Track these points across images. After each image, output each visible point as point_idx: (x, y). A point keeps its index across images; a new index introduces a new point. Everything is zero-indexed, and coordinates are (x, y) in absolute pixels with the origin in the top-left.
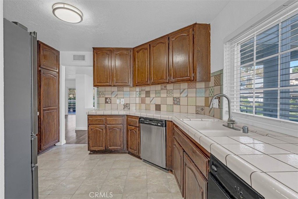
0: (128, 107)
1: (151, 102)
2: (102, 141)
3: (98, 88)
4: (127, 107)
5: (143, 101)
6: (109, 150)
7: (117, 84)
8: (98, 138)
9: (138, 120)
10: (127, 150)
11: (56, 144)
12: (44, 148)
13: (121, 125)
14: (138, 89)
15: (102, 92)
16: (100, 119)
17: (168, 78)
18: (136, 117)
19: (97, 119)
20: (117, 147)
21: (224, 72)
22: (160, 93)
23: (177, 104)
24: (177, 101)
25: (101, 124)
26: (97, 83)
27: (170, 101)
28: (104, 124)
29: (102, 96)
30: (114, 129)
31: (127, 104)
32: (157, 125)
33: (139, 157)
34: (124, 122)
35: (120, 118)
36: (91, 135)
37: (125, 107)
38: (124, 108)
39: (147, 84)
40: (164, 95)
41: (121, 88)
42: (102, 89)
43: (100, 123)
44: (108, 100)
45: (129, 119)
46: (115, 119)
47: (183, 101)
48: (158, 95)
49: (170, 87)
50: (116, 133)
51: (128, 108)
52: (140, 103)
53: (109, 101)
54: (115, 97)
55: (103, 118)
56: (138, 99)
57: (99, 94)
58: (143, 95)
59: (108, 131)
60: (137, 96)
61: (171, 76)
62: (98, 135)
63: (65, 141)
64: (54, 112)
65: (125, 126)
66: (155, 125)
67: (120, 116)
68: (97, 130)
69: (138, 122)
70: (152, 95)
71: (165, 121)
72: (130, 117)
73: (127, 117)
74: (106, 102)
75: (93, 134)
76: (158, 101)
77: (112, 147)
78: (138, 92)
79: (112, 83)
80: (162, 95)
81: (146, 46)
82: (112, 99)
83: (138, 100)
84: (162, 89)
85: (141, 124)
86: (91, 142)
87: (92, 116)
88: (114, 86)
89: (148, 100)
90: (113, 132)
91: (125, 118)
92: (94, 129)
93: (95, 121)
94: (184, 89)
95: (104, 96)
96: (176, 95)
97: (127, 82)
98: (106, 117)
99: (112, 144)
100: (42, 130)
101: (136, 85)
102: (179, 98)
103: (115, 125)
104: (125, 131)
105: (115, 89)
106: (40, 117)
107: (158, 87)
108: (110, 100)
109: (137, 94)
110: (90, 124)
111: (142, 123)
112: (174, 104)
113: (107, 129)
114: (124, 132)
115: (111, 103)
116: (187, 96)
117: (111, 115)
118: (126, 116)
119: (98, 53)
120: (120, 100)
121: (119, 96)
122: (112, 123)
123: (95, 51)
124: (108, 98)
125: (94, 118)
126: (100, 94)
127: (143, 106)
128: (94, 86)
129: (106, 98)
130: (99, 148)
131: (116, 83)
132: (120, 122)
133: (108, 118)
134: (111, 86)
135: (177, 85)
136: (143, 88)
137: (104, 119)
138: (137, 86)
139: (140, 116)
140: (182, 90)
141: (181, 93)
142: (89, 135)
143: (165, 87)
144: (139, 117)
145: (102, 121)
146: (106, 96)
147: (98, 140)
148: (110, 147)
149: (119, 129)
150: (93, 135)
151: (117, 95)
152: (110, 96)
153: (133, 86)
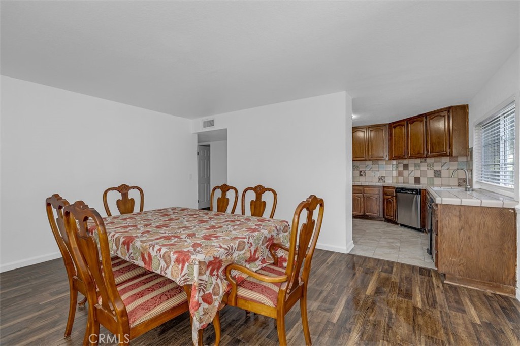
1: (409, 175)
3: (356, 162)
5: (400, 174)
6: (367, 216)
8: (356, 205)
9: (394, 190)
10: (384, 217)
13: (378, 195)
14: (394, 162)
15: (356, 166)
16: (358, 189)
17: (425, 153)
18: (392, 188)
19: (355, 189)
20: (374, 214)
21: (474, 150)
22: (419, 166)
23: (438, 177)
24: (438, 174)
27: (430, 174)
28: (362, 194)
29: (356, 169)
30: (371, 198)
31: (382, 177)
32: (413, 193)
33: (396, 223)
34: (380, 192)
35: (377, 189)
37: (380, 179)
38: (379, 181)
39: (404, 157)
40: (424, 167)
41: (376, 162)
42: (358, 163)
43: (358, 192)
44: (362, 173)
45: (385, 189)
46: (372, 189)
47: (445, 173)
48: (418, 168)
49: (429, 160)
50: (373, 201)
51: (383, 181)
52: (397, 176)
54: (369, 170)
55: (361, 188)
57: (354, 168)
58: (401, 168)
59: (365, 199)
60: (394, 169)
61: (428, 151)
62: (357, 202)
65: (382, 196)
66: (411, 193)
67: (377, 187)
68: (355, 198)
69: (394, 192)
70: (411, 168)
71: (420, 189)
73: (383, 188)
74: (361, 175)
76: (418, 174)
77: (369, 214)
78: (395, 165)
79: (367, 158)
80: (422, 168)
81: (403, 123)
82: (366, 172)
83: (395, 173)
84: (422, 162)
85: (398, 194)
88: (370, 160)
89: (406, 173)
90: (370, 201)
91: (381, 189)
94: (446, 163)
95: (358, 169)
96: (437, 168)
97: (382, 156)
98: (363, 187)
99: (368, 211)
101: (391, 158)
102: (440, 171)
103: (371, 195)
104: (381, 200)
105: (370, 162)
107: (418, 161)
108: (364, 173)
109: (393, 167)
111: (398, 192)
112: (435, 176)
113: (364, 197)
115: (365, 176)
116: (448, 169)
117: (368, 186)
120: (375, 173)
121: (373, 169)
122: (368, 193)
127: (401, 179)
129: (361, 172)
131: (371, 157)
132: (377, 192)
133: (365, 188)
134: (366, 160)
135: (438, 159)
136: (401, 161)
138: (393, 159)
139: (396, 186)
140: (443, 163)
141: (442, 166)
143: (425, 160)
145: (360, 190)
146: (361, 170)
148: (367, 214)
149: (376, 198)
151: (371, 168)
152: (364, 170)
153: (390, 159)
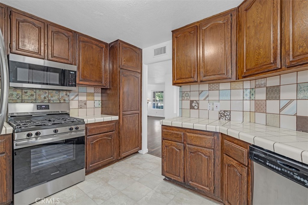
0: (227, 116)
1: (281, 110)
2: (180, 168)
3: (181, 86)
4: (225, 116)
5: (260, 107)
6: (190, 185)
7: (207, 78)
8: (174, 161)
11: (139, 151)
12: (124, 155)
13: (211, 150)
14: (247, 85)
15: (186, 92)
16: (176, 134)
18: (244, 144)
19: (172, 133)
20: (203, 185)
25: (179, 141)
26: (177, 79)
28: (183, 143)
29: (186, 98)
30: (198, 154)
31: (224, 111)
34: (216, 145)
35: (209, 137)
36: (165, 155)
37: (221, 116)
38: (219, 119)
39: (272, 68)
41: (215, 86)
42: (186, 88)
43: (176, 139)
44: (193, 105)
45: (225, 141)
46: (200, 137)
50: (202, 161)
51: (227, 119)
52: (253, 110)
53: (195, 106)
54: (205, 100)
56: (247, 103)
57: (182, 95)
58: (261, 95)
59: (188, 154)
60: (247, 97)
62: (175, 157)
63: (148, 149)
64: (135, 116)
65: (219, 153)
67: (209, 133)
68: (173, 149)
69: (246, 155)
70: (286, 95)
72: (228, 138)
73: (222, 137)
74: (192, 107)
75: (167, 153)
77: (194, 183)
78: (249, 90)
79: (198, 78)
82: (200, 102)
83: (248, 105)
85: (255, 163)
86: (165, 164)
87: (167, 128)
88: (202, 82)
89: (273, 106)
90: (196, 159)
91: (218, 138)
92: (169, 148)
93: (170, 135)
95: (188, 98)
97: (224, 73)
98: (185, 131)
99: (194, 177)
100: (121, 135)
101: (242, 76)
103: (199, 148)
104: (218, 162)
105: (205, 86)
106: (120, 122)
108: (197, 105)
109: (245, 94)
110: (165, 138)
113: (186, 150)
114: (216, 165)
115: (198, 108)
117: (193, 129)
118: (220, 135)
119: (178, 36)
120: (213, 104)
121: (210, 98)
122: (194, 143)
123: (174, 34)
124: (195, 102)
125: (170, 131)
126: (184, 95)
127: (261, 117)
128: (174, 84)
129: (192, 102)
130: (175, 178)
131: (205, 76)
132: (208, 145)
133: (188, 134)
134: (197, 82)
137: (182, 133)
138: (244, 77)
142: (163, 154)
144: (250, 144)
145: (179, 137)
146: (192, 99)
147: (174, 164)
148: (190, 182)
149: (207, 156)
150: (167, 155)
151: (208, 96)
152: (197, 99)
153: (237, 78)
